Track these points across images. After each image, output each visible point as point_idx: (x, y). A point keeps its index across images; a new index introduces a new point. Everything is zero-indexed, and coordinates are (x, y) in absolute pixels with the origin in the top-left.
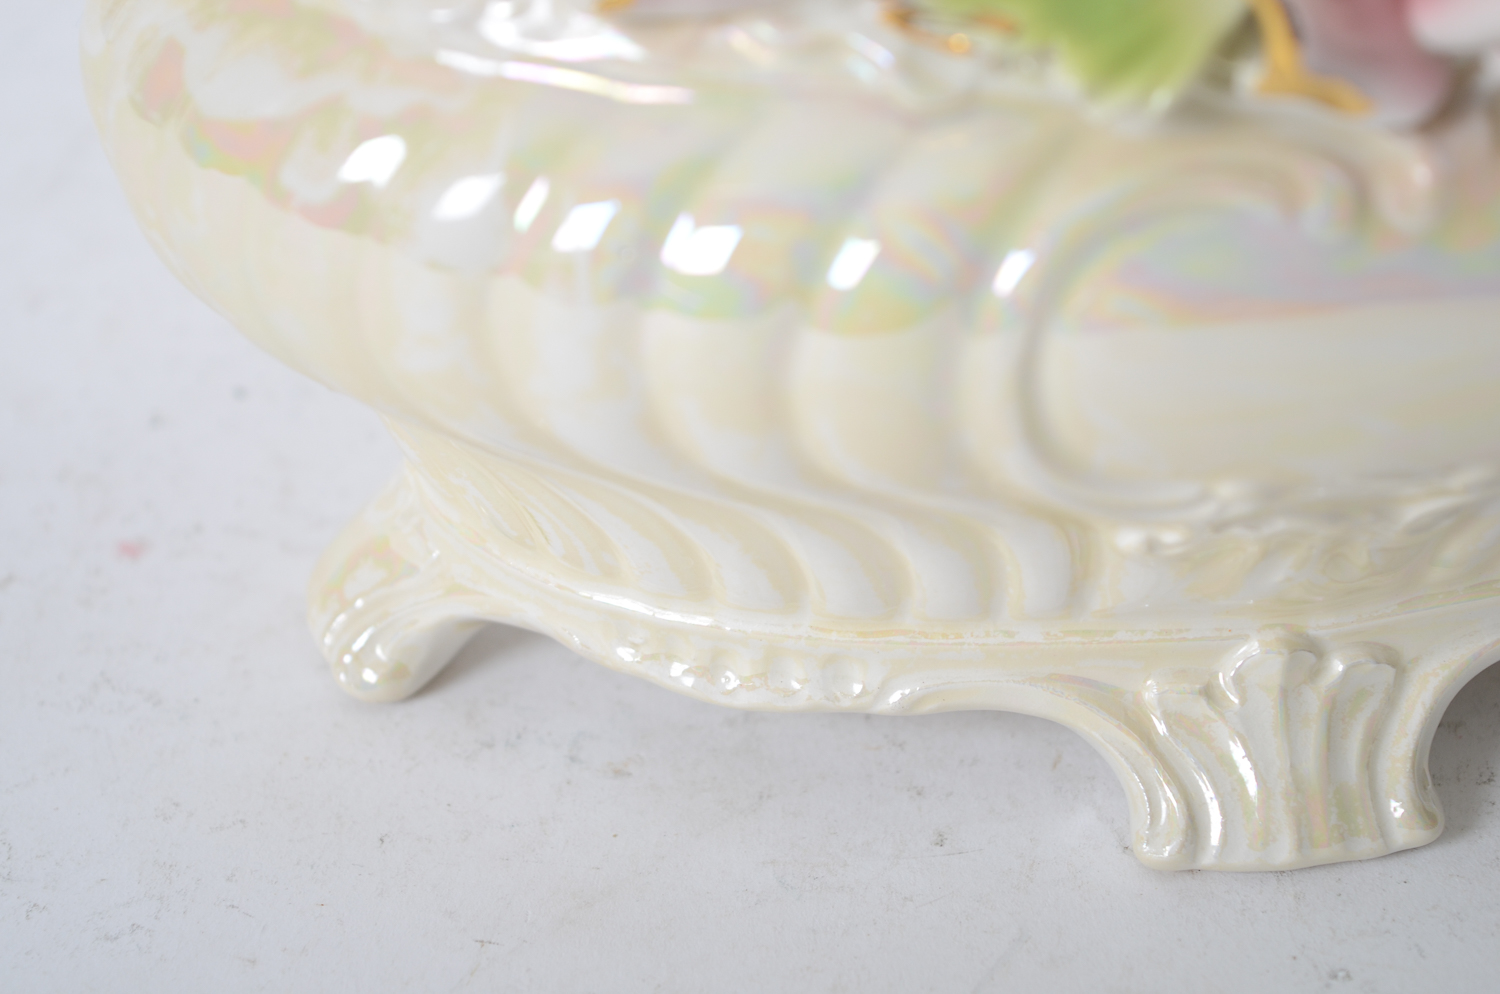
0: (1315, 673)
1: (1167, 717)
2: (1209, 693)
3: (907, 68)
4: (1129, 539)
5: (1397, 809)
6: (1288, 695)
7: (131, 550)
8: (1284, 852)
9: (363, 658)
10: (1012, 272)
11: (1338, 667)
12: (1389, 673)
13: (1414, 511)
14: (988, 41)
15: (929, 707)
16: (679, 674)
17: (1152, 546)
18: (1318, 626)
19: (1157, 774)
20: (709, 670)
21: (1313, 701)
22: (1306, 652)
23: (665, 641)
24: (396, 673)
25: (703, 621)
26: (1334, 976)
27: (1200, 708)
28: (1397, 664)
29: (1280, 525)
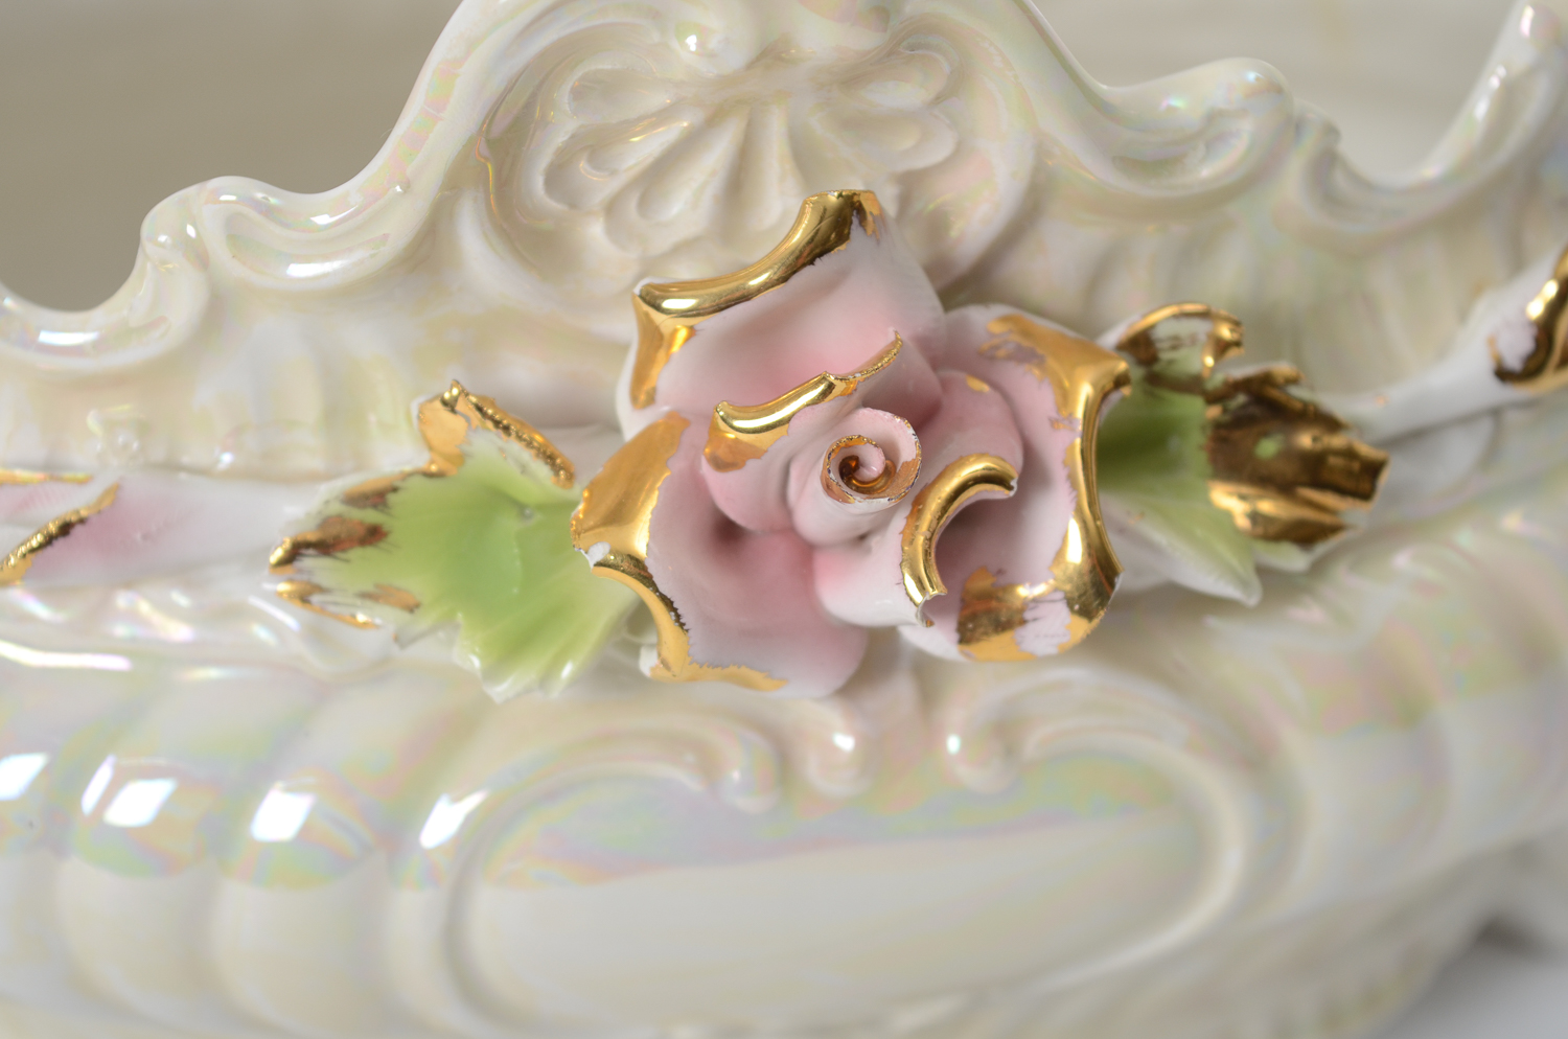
14: (389, 616)
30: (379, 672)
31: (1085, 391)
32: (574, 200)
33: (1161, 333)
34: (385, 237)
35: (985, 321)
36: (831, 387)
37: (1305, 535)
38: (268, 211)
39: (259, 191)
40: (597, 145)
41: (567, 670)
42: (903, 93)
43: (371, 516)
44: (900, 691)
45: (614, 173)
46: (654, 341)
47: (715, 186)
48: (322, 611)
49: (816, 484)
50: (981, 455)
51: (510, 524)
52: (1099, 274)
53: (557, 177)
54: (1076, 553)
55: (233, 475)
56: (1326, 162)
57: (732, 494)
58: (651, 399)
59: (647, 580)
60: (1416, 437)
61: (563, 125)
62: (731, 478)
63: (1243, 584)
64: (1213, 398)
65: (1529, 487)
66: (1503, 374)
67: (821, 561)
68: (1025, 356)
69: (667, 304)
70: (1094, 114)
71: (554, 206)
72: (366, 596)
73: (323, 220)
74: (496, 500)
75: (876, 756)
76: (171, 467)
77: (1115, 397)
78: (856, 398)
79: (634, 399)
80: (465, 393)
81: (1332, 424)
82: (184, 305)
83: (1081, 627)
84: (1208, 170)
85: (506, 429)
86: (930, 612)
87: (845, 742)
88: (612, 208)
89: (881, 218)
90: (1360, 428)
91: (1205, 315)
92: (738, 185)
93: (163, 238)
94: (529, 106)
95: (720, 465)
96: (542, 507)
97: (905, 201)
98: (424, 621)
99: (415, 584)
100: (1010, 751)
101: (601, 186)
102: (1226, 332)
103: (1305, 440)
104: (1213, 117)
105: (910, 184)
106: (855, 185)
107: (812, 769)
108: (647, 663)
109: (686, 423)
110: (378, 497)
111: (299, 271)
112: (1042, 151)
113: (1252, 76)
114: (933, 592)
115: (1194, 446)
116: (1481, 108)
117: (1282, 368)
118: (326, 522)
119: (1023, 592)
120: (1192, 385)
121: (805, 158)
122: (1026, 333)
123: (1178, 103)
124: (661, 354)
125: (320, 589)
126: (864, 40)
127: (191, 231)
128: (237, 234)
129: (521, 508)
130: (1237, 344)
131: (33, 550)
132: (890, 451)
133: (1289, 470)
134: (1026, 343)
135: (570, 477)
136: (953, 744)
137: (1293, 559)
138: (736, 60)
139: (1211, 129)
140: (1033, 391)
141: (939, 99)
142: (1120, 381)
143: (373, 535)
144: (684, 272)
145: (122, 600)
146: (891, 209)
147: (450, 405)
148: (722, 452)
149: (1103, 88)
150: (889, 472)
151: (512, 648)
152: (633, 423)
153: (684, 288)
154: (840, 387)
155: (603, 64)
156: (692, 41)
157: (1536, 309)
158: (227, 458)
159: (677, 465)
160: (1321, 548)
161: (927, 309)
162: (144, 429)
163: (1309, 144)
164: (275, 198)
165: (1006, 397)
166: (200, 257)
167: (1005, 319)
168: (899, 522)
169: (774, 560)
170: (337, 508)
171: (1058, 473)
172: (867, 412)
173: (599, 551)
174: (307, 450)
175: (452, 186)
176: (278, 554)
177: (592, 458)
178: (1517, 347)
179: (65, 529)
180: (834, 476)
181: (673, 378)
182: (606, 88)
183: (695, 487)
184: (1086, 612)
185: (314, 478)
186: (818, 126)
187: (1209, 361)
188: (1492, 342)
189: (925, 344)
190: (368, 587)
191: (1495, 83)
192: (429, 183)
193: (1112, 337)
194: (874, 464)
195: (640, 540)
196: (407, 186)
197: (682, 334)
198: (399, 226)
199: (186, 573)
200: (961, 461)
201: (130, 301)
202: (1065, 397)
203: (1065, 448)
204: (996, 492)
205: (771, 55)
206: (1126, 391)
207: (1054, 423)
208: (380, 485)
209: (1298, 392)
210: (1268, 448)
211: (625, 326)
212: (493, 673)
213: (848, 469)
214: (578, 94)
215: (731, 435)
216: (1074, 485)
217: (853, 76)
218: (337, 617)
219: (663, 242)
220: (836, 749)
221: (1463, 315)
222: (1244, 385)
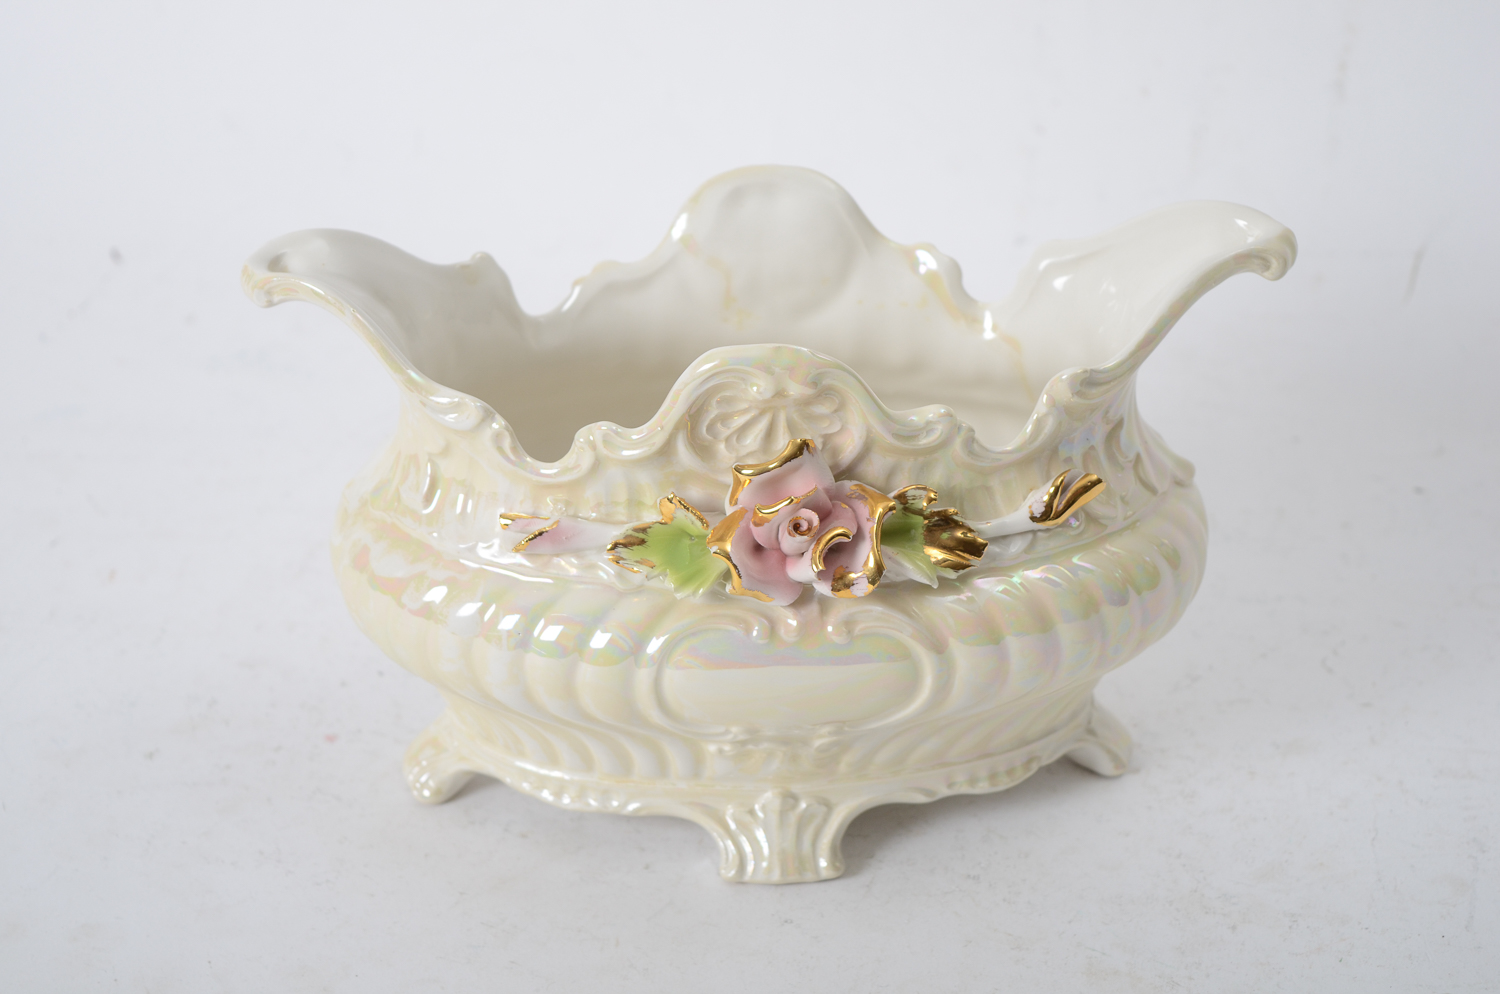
0: (794, 806)
1: (736, 821)
2: (752, 812)
3: (619, 576)
4: (712, 748)
5: (823, 863)
6: (783, 814)
7: (331, 739)
8: (776, 877)
9: (424, 785)
10: (654, 646)
11: (803, 805)
12: (824, 809)
13: (818, 743)
14: (644, 569)
15: (643, 813)
16: (546, 795)
17: (721, 751)
18: (796, 788)
19: (729, 843)
20: (558, 794)
21: (793, 818)
22: (790, 799)
23: (543, 782)
24: (436, 792)
25: (556, 774)
26: (786, 922)
27: (748, 818)
28: (829, 807)
29: (765, 745)
30: (639, 590)
31: (880, 510)
32: (715, 436)
33: (909, 494)
34: (654, 444)
35: (849, 485)
36: (792, 500)
37: (956, 567)
38: (617, 433)
39: (614, 426)
40: (724, 419)
41: (701, 591)
42: (822, 409)
43: (641, 536)
44: (813, 609)
45: (729, 428)
46: (738, 483)
47: (762, 434)
48: (623, 566)
49: (786, 533)
50: (843, 527)
51: (687, 542)
52: (891, 474)
53: (710, 428)
54: (871, 564)
55: (595, 520)
56: (970, 441)
57: (760, 535)
58: (736, 504)
59: (729, 559)
60: (1003, 538)
61: (713, 412)
62: (759, 528)
63: (931, 579)
64: (926, 518)
65: (1046, 559)
66: (1033, 519)
67: (788, 560)
68: (861, 498)
69: (743, 472)
70: (887, 419)
71: (709, 437)
72: (637, 562)
73: (634, 437)
74: (683, 533)
75: (804, 629)
76: (576, 516)
77: (890, 513)
78: (801, 505)
79: (731, 503)
80: (675, 496)
81: (971, 530)
82: (587, 461)
83: (871, 588)
84: (925, 441)
85: (688, 509)
86: (820, 575)
87: (794, 623)
88: (728, 440)
89: (815, 448)
90: (980, 533)
91: (925, 489)
92: (770, 434)
93: (582, 440)
94: (703, 405)
95: (757, 525)
96: (698, 537)
97: (824, 444)
98: (656, 572)
99: (654, 559)
100: (849, 632)
101: (725, 432)
102: (932, 495)
103: (959, 534)
104: (928, 423)
105: (827, 438)
106: (807, 437)
107: (782, 632)
108: (728, 588)
109: (747, 511)
110: (644, 530)
111: (626, 453)
112: (869, 431)
113: (943, 411)
114: (821, 568)
115: (920, 533)
116: (1029, 429)
117: (952, 510)
118: (627, 537)
119: (853, 576)
120: (920, 512)
121: (792, 428)
122: (864, 490)
123: (914, 418)
124: (740, 488)
125: (623, 559)
126: (809, 391)
127: (591, 438)
128: (606, 441)
129: (691, 537)
130: (935, 500)
131: (530, 540)
132: (810, 523)
133: (952, 544)
134: (862, 493)
135: (708, 526)
136: (830, 629)
137: (952, 575)
138: (768, 395)
139: (928, 427)
140: (863, 510)
141: (836, 411)
142: (892, 509)
143: (642, 542)
144: (750, 462)
145: (556, 560)
146: (820, 446)
147: (670, 501)
148: (757, 520)
149: (891, 411)
150: (809, 529)
151: (685, 582)
152: (729, 510)
153: (749, 467)
154: (795, 500)
155: (727, 394)
156: (755, 389)
157: (1046, 498)
158: (594, 515)
159: (742, 524)
160: (961, 572)
161: (829, 480)
162: (568, 504)
163: (963, 433)
164: (620, 429)
165: (854, 511)
166: (594, 447)
167: (856, 485)
168: (813, 546)
169: (773, 559)
170: (630, 532)
171: (867, 535)
172: (804, 510)
173: (715, 549)
174: (621, 514)
175: (676, 429)
176: (609, 547)
177: (715, 521)
178: (1039, 510)
179: (541, 534)
180: (791, 528)
181: (743, 496)
182: (728, 401)
183: (748, 532)
184: (873, 582)
185: (623, 523)
186: (796, 417)
187: (925, 504)
188: (1030, 507)
189: (827, 491)
190: (639, 559)
191: (1035, 417)
192: (669, 427)
193: (892, 494)
194: (805, 526)
195: (728, 547)
196: (662, 428)
197: (748, 481)
198: (659, 440)
199: (578, 552)
200: (835, 528)
201: (568, 459)
202: (873, 513)
203: (871, 528)
204: (846, 540)
205: (779, 394)
206: (894, 512)
207: (868, 520)
208: (645, 526)
209: (955, 517)
210: (945, 536)
211: (729, 479)
212: (677, 590)
213: (796, 527)
214: (718, 402)
215: (761, 515)
216: (872, 540)
217: (806, 402)
218: (627, 568)
219: (744, 452)
220: (791, 625)
221: (1025, 498)
222: (938, 513)
